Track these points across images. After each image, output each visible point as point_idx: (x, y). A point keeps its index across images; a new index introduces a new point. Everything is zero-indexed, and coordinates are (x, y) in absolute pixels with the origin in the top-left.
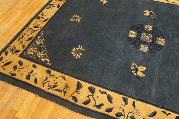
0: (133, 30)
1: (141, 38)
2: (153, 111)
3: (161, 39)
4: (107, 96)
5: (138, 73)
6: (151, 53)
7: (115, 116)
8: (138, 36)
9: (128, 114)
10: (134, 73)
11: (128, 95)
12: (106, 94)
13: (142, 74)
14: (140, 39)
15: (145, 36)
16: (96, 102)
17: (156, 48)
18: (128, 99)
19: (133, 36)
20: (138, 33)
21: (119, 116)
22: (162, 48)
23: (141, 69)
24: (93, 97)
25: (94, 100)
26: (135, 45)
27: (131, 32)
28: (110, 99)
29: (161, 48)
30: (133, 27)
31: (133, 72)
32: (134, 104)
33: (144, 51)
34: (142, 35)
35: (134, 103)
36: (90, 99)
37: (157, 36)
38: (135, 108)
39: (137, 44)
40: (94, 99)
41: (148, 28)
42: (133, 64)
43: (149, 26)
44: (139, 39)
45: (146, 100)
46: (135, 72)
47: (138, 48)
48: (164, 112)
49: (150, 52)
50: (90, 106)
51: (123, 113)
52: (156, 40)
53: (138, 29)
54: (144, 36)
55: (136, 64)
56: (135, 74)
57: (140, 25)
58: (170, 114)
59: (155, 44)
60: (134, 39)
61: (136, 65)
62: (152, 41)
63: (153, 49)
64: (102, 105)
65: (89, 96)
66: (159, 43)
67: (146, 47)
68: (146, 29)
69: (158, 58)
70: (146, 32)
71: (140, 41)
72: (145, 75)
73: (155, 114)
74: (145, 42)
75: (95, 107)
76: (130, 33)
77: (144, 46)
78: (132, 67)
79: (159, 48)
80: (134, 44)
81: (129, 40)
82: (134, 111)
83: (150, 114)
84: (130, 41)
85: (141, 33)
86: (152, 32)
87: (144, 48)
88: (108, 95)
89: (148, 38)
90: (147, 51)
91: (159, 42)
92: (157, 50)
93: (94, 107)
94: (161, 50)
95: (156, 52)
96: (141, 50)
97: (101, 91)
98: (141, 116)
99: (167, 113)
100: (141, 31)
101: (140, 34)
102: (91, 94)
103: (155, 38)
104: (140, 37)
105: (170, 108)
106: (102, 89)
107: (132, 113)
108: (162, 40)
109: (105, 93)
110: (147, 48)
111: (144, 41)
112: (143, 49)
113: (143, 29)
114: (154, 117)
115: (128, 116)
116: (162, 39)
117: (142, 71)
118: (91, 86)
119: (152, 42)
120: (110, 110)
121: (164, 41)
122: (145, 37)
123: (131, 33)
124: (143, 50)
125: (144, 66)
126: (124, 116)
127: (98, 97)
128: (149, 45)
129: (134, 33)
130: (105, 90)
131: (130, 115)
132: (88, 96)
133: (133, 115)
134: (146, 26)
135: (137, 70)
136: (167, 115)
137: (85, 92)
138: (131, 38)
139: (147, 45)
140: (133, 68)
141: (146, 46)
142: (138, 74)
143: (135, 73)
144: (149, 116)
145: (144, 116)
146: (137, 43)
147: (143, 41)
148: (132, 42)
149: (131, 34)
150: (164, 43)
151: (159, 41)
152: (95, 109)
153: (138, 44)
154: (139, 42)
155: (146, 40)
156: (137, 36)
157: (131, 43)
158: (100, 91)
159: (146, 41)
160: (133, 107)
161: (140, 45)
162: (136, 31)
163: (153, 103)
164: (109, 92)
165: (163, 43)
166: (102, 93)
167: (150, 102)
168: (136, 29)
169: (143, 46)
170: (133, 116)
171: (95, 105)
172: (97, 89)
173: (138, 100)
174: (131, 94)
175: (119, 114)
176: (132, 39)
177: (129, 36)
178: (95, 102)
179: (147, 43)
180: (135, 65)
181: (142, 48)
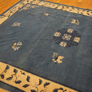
0: (76, 43)
1: (71, 37)
2: (71, 11)
4: (90, 15)
7: (85, 10)
18: (81, 13)
19: (76, 38)
28: (88, 14)
30: (76, 45)
32: (78, 13)
33: (71, 29)
41: (64, 44)
43: (62, 46)
48: (67, 10)
57: (70, 47)
68: (65, 43)
70: (66, 41)
76: (79, 40)
86: (61, 40)
89: (66, 37)
96: (72, 30)
98: (76, 10)
99: (65, 10)
110: (68, 31)
113: (68, 43)
128: (66, 32)
129: (75, 40)
134: (64, 46)
139: (67, 33)
148: (78, 34)
153: (74, 33)
156: (74, 38)
161: (73, 32)
162: (74, 42)
168: (74, 43)
177: (79, 38)
179: (67, 34)
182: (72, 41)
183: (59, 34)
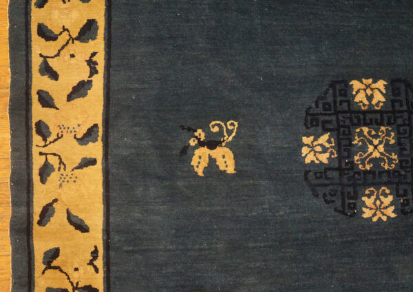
0: (393, 91)
1: (366, 130)
2: (87, 222)
3: (392, 204)
4: (86, 78)
5: (204, 152)
6: (306, 179)
7: (34, 120)
8: (369, 116)
9: (55, 154)
10: (196, 137)
11: (110, 140)
12: (91, 76)
13: (204, 163)
14: (359, 125)
15: (380, 143)
16: (58, 55)
17: (339, 193)
18: (95, 140)
19: (360, 98)
20: (387, 112)
21: (39, 132)
22: (346, 215)
23: (224, 157)
24: (68, 43)
25: (59, 51)
26: (318, 114)
27: (381, 84)
28: (80, 89)
29: (343, 212)
31: (200, 133)
32: (88, 162)
33: (305, 150)
34: (383, 128)
35: (93, 162)
36: (59, 37)
37: (402, 187)
38: (77, 168)
39: (327, 118)
40: (63, 47)
42: (232, 124)
44: (355, 121)
45: (113, 194)
46: (203, 138)
47: (308, 128)
48: (95, 253)
49: (307, 173)
50: (39, 47)
51: (50, 139)
52: (377, 185)
53: (405, 108)
54: (376, 136)
55: (234, 134)
56: (193, 142)
58: (97, 270)
59: (354, 185)
60: (348, 102)
61: (230, 138)
62: (366, 172)
63: (326, 182)
64: (54, 76)
65: (67, 30)
66: (364, 199)
67: (327, 155)
69: (291, 208)
71: (348, 127)
72: (200, 173)
73: (82, 227)
74: (351, 145)
75: (42, 59)
77: (327, 145)
78: (219, 125)
79: (338, 203)
80: (325, 109)
81: (332, 85)
82: (69, 169)
83: (74, 213)
84: (331, 91)
85: (389, 124)
87: (319, 149)
88: (90, 82)
89: (376, 155)
90: (308, 161)
91: (373, 198)
92: (329, 198)
93: (41, 55)
94: (336, 210)
95: (317, 196)
97: (94, 59)
98: (59, 190)
99: (95, 263)
100: (400, 121)
101: (382, 119)
102: (75, 35)
103: (385, 179)
104: (366, 125)
105: (113, 268)
106: (100, 59)
107: (61, 162)
108: (386, 208)
109: (94, 72)
111: (355, 142)
112: (311, 147)
114: (72, 228)
115: (46, 154)
116: (393, 208)
117: (212, 161)
118: (98, 24)
119: (359, 173)
120: (46, 101)
121: (384, 218)
122: (376, 142)
123: (374, 86)
124: (308, 145)
125: (236, 164)
126: (43, 143)
127: (72, 56)
128: (343, 165)
129: (379, 98)
130: (101, 67)
131: (53, 161)
132: (65, 29)
133: (56, 166)
135: (212, 143)
136: (91, 263)
137: (75, 15)
138: (346, 91)
140: (216, 129)
141: (332, 153)
142: (198, 152)
143: (199, 139)
144: (68, 212)
145: (64, 199)
146: (334, 118)
147: (351, 140)
148: (330, 99)
149: (368, 86)
150: (375, 219)
151: (378, 198)
152: (36, 62)
154: (339, 126)
155: (364, 149)
156: (364, 113)
157: (320, 98)
158: (94, 54)
159: (354, 149)
160: (79, 161)
161: (325, 131)
162: (393, 102)
163: (112, 219)
164: (98, 81)
165: (375, 215)
166: (91, 64)
167: (112, 209)
168: (402, 97)
169: (329, 141)
170: (53, 170)
171: (45, 57)
172: (98, 45)
173: (106, 172)
174: (117, 146)
175: (44, 130)
176: (345, 95)
177: (356, 84)
178: (56, 52)
179: (350, 156)
180: (229, 132)
181: (315, 139)
182: (394, 112)
183: (369, 202)
